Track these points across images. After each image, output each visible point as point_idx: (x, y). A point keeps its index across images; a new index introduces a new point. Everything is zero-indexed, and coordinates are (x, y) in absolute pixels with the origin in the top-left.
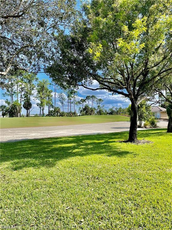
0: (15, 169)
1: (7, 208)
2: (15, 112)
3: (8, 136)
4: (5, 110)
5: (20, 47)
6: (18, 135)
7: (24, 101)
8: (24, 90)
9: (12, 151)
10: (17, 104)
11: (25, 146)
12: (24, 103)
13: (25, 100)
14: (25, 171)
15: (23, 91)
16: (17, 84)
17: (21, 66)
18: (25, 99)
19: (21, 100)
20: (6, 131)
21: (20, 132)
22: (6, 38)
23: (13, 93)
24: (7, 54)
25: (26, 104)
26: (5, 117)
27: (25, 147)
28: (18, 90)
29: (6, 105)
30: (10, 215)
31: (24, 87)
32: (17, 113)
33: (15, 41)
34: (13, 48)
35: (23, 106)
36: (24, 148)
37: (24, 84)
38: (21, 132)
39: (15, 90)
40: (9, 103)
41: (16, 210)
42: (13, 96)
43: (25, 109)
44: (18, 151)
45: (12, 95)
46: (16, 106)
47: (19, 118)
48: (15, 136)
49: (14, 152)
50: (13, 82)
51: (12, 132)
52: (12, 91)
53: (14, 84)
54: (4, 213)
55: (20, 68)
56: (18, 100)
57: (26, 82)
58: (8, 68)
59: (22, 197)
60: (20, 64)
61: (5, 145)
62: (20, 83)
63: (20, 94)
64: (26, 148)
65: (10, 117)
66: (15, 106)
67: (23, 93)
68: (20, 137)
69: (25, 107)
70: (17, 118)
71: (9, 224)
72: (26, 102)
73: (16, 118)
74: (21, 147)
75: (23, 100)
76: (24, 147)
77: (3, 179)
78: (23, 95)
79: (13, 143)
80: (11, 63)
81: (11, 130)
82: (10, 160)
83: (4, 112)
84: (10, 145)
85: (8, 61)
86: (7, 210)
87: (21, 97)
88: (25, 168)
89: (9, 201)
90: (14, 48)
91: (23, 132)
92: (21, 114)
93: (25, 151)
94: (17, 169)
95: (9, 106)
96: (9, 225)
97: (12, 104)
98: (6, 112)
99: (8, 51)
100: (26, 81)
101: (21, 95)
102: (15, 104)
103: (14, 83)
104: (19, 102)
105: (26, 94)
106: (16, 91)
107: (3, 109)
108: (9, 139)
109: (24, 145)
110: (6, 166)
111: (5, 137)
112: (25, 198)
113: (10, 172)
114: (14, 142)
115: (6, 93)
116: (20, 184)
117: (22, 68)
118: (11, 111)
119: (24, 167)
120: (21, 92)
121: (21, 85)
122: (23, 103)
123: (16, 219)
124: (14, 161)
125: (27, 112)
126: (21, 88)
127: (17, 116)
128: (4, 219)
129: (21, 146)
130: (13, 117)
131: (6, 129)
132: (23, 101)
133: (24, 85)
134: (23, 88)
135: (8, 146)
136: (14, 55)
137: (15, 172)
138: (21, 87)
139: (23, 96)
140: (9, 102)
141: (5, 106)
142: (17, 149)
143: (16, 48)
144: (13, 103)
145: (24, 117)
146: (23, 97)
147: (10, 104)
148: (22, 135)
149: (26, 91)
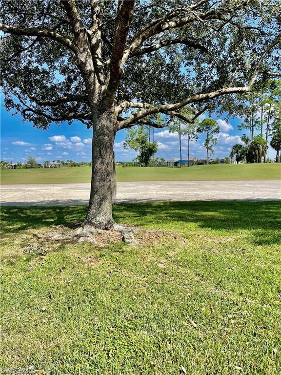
0: (260, 243)
1: (250, 298)
2: (256, 155)
3: (245, 193)
4: (240, 152)
5: (273, 37)
6: (261, 191)
7: (273, 136)
8: (273, 115)
9: (253, 215)
10: (259, 140)
11: (273, 209)
12: (273, 139)
13: (274, 133)
14: (277, 251)
15: (271, 117)
16: (261, 108)
17: (275, 70)
18: (275, 131)
19: (267, 133)
20: (241, 184)
21: (263, 187)
22: (251, 28)
23: (254, 124)
24: (252, 55)
25: (276, 140)
26: (239, 162)
27: (274, 211)
28: (263, 117)
29: (243, 143)
30: (256, 310)
31: (273, 110)
32: (259, 156)
33: (265, 30)
34: (262, 43)
35: (271, 144)
36: (273, 213)
37: (274, 105)
38: (265, 188)
39: (257, 117)
40: (247, 141)
41: (265, 306)
42: (254, 128)
43: (274, 150)
44: (263, 217)
45: (253, 126)
46: (258, 145)
47: (262, 164)
48: (256, 193)
49: (255, 217)
50: (255, 105)
51: (252, 187)
52: (252, 120)
53: (257, 108)
54: (245, 303)
55: (273, 73)
56: (261, 135)
57: (277, 102)
58: (253, 79)
59: (274, 289)
60: (273, 67)
61: (241, 204)
62: (267, 104)
63: (266, 124)
64: (277, 213)
65: (247, 163)
66: (256, 145)
67: (271, 121)
68: (264, 196)
69: (273, 146)
70: (260, 164)
71: (253, 322)
72: (276, 136)
73: (258, 164)
74: (267, 211)
75: (271, 133)
76: (272, 211)
77: (242, 254)
78: (270, 125)
79: (254, 203)
80: (258, 68)
81: (250, 184)
82: (250, 229)
83: (239, 154)
84: (248, 205)
85: (252, 66)
86: (250, 300)
87: (268, 129)
88: (276, 245)
89: (252, 288)
90: (264, 42)
91: (270, 188)
92: (266, 158)
93: (275, 218)
94: (262, 244)
95: (248, 145)
96: (254, 324)
97: (251, 142)
98: (243, 156)
99: (254, 50)
100: (277, 100)
101: (268, 126)
102: (256, 141)
103: (257, 105)
104: (264, 137)
105: (276, 123)
106: (259, 120)
107: (238, 151)
108: (247, 197)
109: (271, 209)
110: (245, 236)
111: (240, 193)
112: (278, 291)
113: (251, 246)
114: (255, 201)
115: (242, 125)
116: (269, 267)
117: (276, 74)
118: (250, 153)
119: (274, 243)
120: (267, 120)
121: (268, 108)
122: (270, 139)
123: (264, 318)
124: (257, 231)
125: (278, 154)
126: (269, 113)
127: (260, 161)
128: (246, 311)
129: (266, 209)
130: (253, 162)
131: (242, 182)
132: (271, 135)
133: (274, 107)
134: (272, 112)
135: (246, 208)
136: (263, 53)
137: (260, 247)
138: (268, 111)
139: (271, 127)
140: (248, 139)
141: (241, 146)
142: (261, 213)
143: (267, 42)
144: (253, 141)
145: (270, 162)
146: (272, 129)
147: (249, 142)
148: (269, 192)
149: (278, 117)
